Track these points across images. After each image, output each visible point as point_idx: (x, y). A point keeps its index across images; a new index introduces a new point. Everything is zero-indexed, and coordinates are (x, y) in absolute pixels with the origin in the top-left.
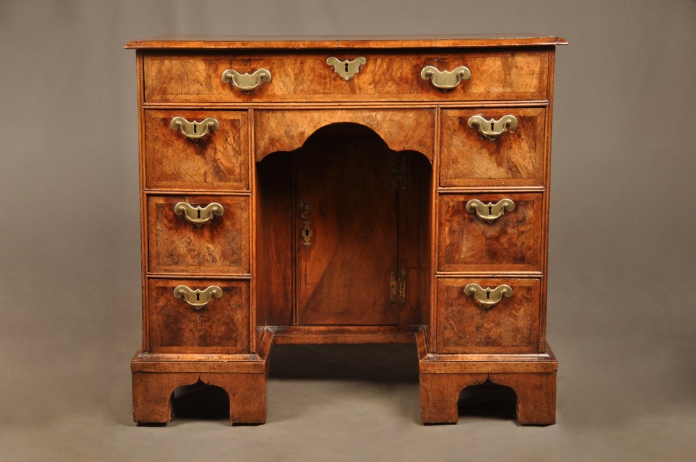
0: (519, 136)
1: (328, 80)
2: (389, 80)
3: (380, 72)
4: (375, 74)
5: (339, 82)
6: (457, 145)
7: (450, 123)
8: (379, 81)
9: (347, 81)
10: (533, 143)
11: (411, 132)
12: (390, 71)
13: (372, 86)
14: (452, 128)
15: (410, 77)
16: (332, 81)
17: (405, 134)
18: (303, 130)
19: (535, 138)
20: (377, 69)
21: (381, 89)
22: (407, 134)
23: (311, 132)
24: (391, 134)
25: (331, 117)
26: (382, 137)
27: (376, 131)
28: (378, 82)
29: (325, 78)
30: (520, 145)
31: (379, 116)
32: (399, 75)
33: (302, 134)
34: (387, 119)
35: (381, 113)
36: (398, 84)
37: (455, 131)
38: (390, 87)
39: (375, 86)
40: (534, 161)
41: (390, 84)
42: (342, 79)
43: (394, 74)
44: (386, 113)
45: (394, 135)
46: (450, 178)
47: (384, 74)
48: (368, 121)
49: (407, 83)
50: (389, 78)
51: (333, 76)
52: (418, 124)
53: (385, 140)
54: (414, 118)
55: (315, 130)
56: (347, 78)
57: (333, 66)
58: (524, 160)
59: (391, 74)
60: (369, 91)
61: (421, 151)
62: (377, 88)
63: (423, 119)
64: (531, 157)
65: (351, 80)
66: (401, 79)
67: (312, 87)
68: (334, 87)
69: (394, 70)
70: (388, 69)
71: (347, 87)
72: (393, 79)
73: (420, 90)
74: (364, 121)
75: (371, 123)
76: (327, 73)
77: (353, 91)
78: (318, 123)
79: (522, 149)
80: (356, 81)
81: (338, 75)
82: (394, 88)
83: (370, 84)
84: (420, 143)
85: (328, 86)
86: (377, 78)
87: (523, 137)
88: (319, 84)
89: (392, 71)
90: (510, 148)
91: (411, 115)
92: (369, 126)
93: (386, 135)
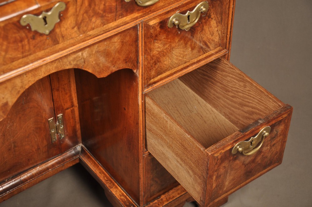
0: (209, 17)
1: (26, 42)
2: (93, 16)
3: (82, 12)
4: (78, 16)
5: (39, 39)
6: (159, 47)
7: (152, 31)
8: (82, 20)
9: (47, 35)
10: (220, 19)
11: (117, 55)
12: (93, 6)
13: (76, 29)
14: (154, 35)
15: (114, 4)
16: (31, 40)
17: (111, 59)
18: (5, 101)
19: (221, 14)
20: (78, 10)
21: (85, 28)
22: (114, 58)
23: (15, 100)
24: (98, 65)
25: (34, 76)
26: (90, 71)
27: (84, 69)
28: (81, 23)
29: (21, 41)
30: (210, 24)
31: (85, 54)
32: (102, 7)
33: (6, 104)
34: (94, 52)
35: (87, 49)
36: (102, 17)
37: (156, 36)
38: (94, 23)
39: (79, 28)
40: (220, 32)
41: (94, 19)
42: (42, 35)
43: (97, 8)
44: (92, 48)
45: (101, 65)
46: (153, 78)
47: (86, 12)
48: (75, 63)
49: (111, 12)
50: (92, 14)
51: (31, 35)
52: (123, 45)
53: (93, 73)
54: (119, 41)
55: (19, 95)
56: (47, 32)
57: (28, 25)
58: (212, 36)
59: (94, 9)
60: (73, 35)
61: (126, 68)
62: (81, 30)
63: (128, 38)
64: (218, 31)
65: (52, 32)
66: (104, 11)
67: (8, 56)
68: (34, 47)
69: (97, 3)
70: (90, 5)
71: (49, 41)
72: (96, 14)
73: (124, 14)
74: (71, 64)
75: (78, 63)
76: (24, 35)
77: (56, 42)
78: (22, 87)
79: (211, 27)
80: (58, 30)
81: (36, 32)
82: (98, 21)
83: (73, 28)
84: (126, 61)
85: (27, 48)
86: (80, 18)
87: (213, 16)
88: (16, 49)
89: (95, 5)
90: (202, 30)
91: (116, 39)
92: (76, 67)
93: (94, 67)
